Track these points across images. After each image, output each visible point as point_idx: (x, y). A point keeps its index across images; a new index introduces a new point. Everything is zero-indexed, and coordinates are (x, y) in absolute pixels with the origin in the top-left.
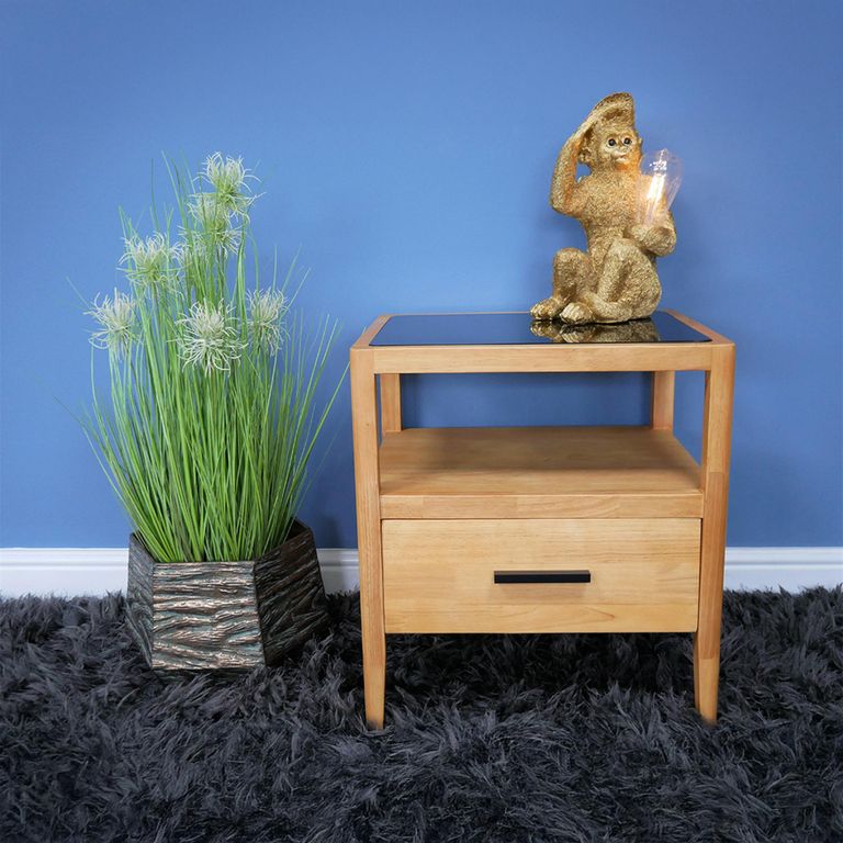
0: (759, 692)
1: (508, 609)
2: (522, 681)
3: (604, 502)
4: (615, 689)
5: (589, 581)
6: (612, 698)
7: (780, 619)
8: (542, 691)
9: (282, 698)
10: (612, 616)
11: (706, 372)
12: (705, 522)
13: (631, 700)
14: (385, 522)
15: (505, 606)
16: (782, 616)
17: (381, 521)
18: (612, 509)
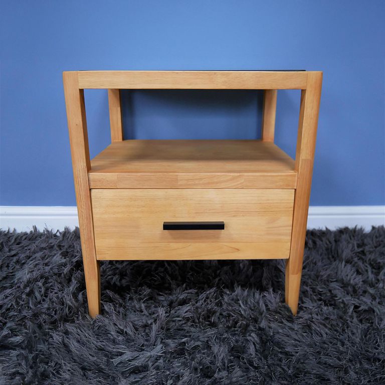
0: (321, 290)
1: (174, 245)
2: (184, 285)
3: (233, 178)
4: (238, 290)
5: (224, 229)
6: (237, 296)
7: (327, 244)
8: (196, 291)
9: (42, 296)
10: (238, 250)
11: (302, 90)
12: (297, 191)
13: (248, 295)
14: (93, 191)
15: (171, 244)
16: (328, 243)
17: (90, 190)
18: (239, 183)
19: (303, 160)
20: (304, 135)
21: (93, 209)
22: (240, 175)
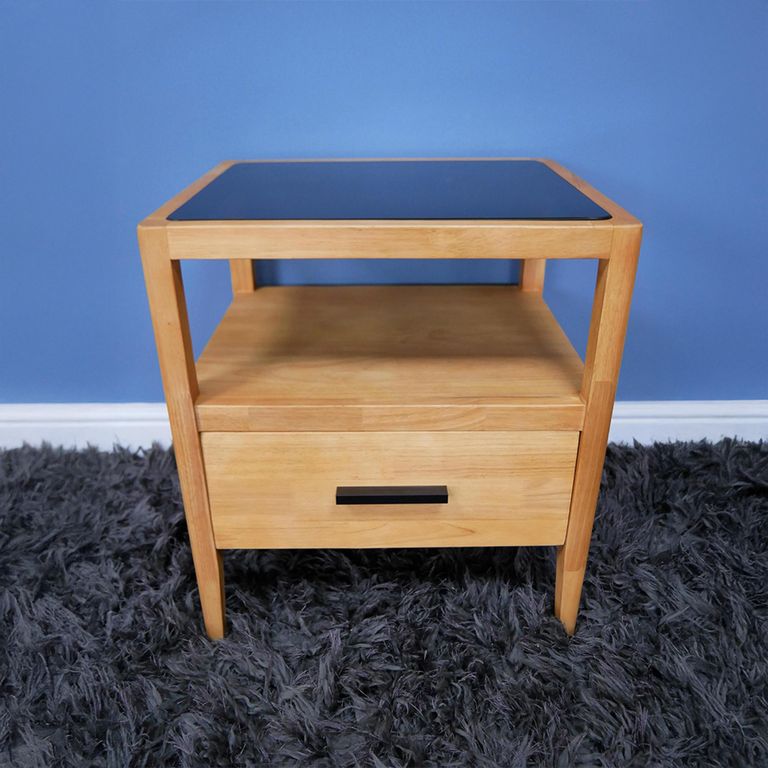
1: (355, 525)
2: (375, 576)
3: (467, 414)
4: (472, 587)
5: (446, 502)
6: (468, 599)
8: (395, 585)
10: (472, 532)
12: (584, 436)
13: (489, 593)
14: (205, 436)
15: (351, 523)
16: (637, 475)
17: (200, 433)
18: (476, 421)
19: (596, 382)
20: (602, 339)
21: (207, 467)
22: (479, 409)
